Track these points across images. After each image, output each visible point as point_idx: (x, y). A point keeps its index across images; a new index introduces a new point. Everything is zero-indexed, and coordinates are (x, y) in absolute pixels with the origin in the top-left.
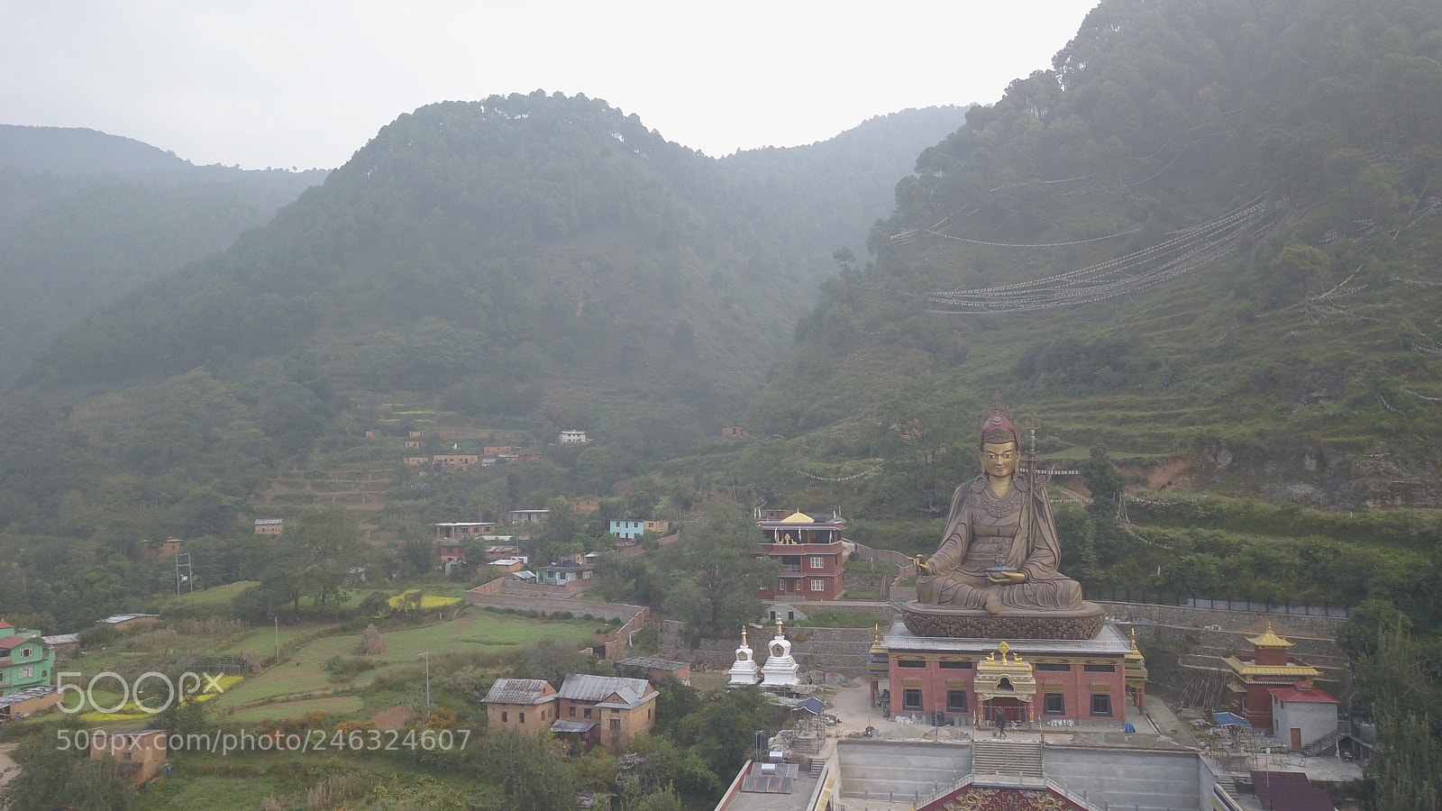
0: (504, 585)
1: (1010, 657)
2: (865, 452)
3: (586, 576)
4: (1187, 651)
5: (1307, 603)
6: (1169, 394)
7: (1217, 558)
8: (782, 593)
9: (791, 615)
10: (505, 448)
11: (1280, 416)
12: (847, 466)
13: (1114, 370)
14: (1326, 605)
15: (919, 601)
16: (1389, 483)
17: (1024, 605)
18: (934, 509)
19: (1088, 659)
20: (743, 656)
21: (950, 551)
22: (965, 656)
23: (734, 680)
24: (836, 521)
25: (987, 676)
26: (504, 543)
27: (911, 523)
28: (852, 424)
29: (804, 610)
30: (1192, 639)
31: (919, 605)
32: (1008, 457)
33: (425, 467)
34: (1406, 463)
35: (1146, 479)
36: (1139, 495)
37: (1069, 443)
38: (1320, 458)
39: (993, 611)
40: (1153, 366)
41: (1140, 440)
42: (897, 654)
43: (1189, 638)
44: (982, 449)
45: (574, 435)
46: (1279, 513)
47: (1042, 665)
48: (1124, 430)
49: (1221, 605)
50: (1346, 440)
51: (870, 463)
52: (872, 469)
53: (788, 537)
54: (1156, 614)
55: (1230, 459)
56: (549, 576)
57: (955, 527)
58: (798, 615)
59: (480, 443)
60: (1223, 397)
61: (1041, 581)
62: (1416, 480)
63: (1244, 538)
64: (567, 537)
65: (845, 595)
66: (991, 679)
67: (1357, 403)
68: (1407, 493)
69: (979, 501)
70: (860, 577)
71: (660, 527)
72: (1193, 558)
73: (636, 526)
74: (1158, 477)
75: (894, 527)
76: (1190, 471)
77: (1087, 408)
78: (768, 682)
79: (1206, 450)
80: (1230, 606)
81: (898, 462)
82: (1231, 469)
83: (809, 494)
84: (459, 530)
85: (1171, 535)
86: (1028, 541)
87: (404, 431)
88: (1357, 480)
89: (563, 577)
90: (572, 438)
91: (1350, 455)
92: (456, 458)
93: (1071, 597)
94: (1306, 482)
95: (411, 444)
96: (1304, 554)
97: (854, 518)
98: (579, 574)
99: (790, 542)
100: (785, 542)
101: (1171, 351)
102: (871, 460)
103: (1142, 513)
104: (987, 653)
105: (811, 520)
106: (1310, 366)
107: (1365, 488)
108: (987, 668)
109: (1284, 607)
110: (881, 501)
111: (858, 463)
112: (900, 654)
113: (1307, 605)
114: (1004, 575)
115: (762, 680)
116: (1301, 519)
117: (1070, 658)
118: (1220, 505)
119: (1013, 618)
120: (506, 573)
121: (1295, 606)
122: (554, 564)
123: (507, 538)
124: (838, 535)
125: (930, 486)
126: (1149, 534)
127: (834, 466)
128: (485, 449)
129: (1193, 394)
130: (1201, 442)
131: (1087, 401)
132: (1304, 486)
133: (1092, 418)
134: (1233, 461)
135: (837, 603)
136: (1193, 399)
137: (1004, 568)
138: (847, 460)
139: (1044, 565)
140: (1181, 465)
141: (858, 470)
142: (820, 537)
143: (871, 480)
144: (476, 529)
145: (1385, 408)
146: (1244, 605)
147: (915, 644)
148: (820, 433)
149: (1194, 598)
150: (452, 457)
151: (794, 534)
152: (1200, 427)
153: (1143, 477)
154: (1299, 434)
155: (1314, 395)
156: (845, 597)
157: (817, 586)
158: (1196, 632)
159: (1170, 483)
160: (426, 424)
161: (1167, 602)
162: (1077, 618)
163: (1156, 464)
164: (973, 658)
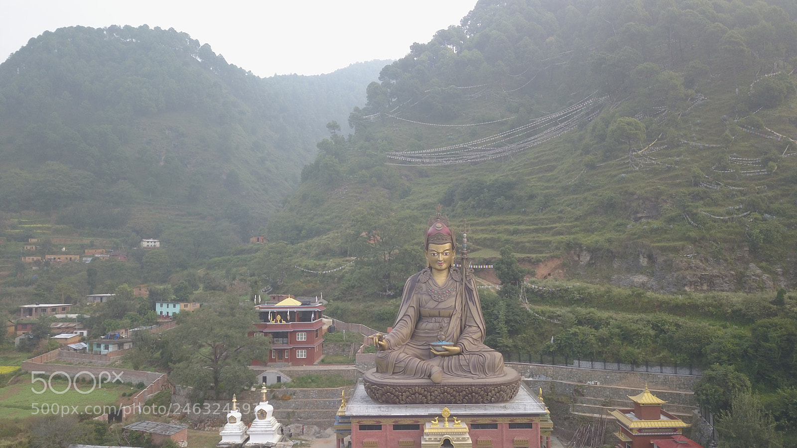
0: (60, 354)
1: (450, 419)
2: (344, 253)
3: (126, 346)
4: (575, 401)
5: (662, 364)
6: (544, 215)
7: (593, 330)
8: (274, 361)
9: (279, 379)
10: (100, 251)
11: (619, 229)
12: (331, 262)
13: (506, 199)
14: (675, 365)
15: (377, 371)
16: (699, 274)
17: (460, 373)
18: (390, 292)
19: (512, 418)
20: (233, 419)
21: (402, 329)
22: (414, 419)
23: (224, 440)
24: (318, 304)
25: (433, 437)
26: (72, 320)
27: (373, 303)
28: (336, 235)
29: (290, 374)
30: (579, 392)
31: (378, 375)
32: (446, 254)
33: (37, 263)
34: (707, 260)
35: (535, 272)
36: (533, 283)
37: (479, 247)
38: (650, 257)
39: (437, 381)
40: (532, 197)
41: (527, 244)
42: (358, 420)
43: (576, 391)
44: (427, 248)
45: (151, 242)
46: (630, 296)
47: (476, 425)
48: (516, 238)
49: (598, 365)
50: (667, 245)
51: (347, 261)
52: (348, 265)
53: (279, 317)
54: (551, 372)
55: (588, 258)
56: (98, 347)
57: (406, 310)
58: (285, 379)
59: (83, 247)
60: (580, 216)
61: (472, 353)
62: (715, 272)
63: (610, 314)
64: (120, 316)
65: (323, 361)
66: (436, 440)
67: (671, 220)
68: (711, 282)
69: (424, 289)
70: (335, 344)
71: (191, 307)
72: (577, 330)
73: (174, 306)
74: (542, 270)
75: (361, 306)
76: (563, 266)
77: (490, 224)
78: (253, 441)
79: (572, 252)
80: (605, 366)
81: (366, 259)
82: (590, 265)
83: (303, 282)
84: (39, 310)
85: (558, 313)
86: (461, 320)
87: (25, 239)
88: (678, 273)
89: (107, 348)
90: (150, 244)
91: (671, 255)
92: (63, 257)
93: (496, 366)
94: (642, 273)
95: (29, 248)
96: (655, 327)
97: (333, 300)
98: (121, 345)
99: (281, 321)
100: (276, 321)
101: (542, 188)
102: (348, 258)
103: (537, 296)
104: (432, 417)
105: (298, 303)
106: (635, 197)
107: (684, 278)
108: (432, 431)
109: (644, 367)
110: (353, 287)
111: (339, 260)
112: (360, 420)
113: (661, 365)
114: (444, 348)
115: (248, 439)
116: (647, 300)
117: (497, 419)
118: (590, 290)
119: (452, 386)
120: (64, 344)
121: (652, 366)
122: (102, 337)
123: (74, 316)
124: (319, 315)
125: (387, 276)
126: (542, 312)
127: (322, 263)
128: (86, 251)
129: (560, 215)
130: (569, 246)
131: (490, 219)
132: (641, 276)
133: (493, 230)
134: (591, 259)
135: (316, 368)
136: (560, 218)
137: (444, 343)
138: (331, 259)
139: (474, 340)
140: (557, 262)
141: (339, 265)
142: (304, 316)
143: (347, 273)
144: (54, 309)
145: (690, 223)
146: (615, 366)
147: (373, 410)
148: (315, 240)
149: (579, 360)
150: (59, 256)
151: (283, 315)
152: (567, 236)
153: (532, 270)
154: (635, 241)
155: (639, 215)
156: (323, 362)
157: (301, 354)
158: (581, 386)
159: (549, 275)
160: (44, 234)
161: (560, 363)
162: (503, 384)
163: (541, 261)
164: (421, 421)
